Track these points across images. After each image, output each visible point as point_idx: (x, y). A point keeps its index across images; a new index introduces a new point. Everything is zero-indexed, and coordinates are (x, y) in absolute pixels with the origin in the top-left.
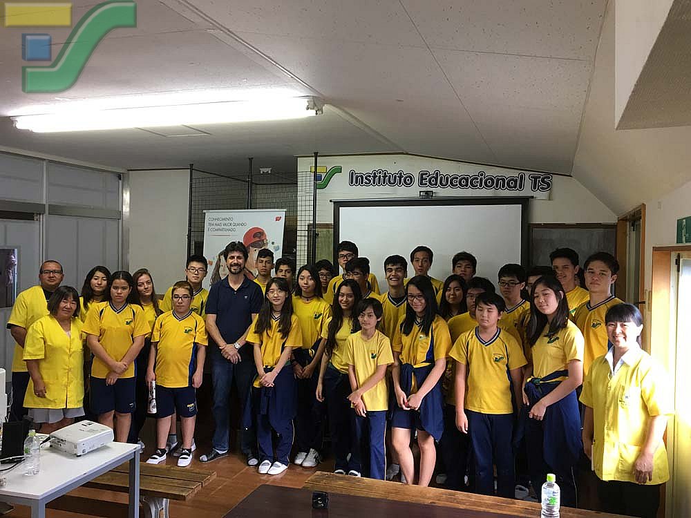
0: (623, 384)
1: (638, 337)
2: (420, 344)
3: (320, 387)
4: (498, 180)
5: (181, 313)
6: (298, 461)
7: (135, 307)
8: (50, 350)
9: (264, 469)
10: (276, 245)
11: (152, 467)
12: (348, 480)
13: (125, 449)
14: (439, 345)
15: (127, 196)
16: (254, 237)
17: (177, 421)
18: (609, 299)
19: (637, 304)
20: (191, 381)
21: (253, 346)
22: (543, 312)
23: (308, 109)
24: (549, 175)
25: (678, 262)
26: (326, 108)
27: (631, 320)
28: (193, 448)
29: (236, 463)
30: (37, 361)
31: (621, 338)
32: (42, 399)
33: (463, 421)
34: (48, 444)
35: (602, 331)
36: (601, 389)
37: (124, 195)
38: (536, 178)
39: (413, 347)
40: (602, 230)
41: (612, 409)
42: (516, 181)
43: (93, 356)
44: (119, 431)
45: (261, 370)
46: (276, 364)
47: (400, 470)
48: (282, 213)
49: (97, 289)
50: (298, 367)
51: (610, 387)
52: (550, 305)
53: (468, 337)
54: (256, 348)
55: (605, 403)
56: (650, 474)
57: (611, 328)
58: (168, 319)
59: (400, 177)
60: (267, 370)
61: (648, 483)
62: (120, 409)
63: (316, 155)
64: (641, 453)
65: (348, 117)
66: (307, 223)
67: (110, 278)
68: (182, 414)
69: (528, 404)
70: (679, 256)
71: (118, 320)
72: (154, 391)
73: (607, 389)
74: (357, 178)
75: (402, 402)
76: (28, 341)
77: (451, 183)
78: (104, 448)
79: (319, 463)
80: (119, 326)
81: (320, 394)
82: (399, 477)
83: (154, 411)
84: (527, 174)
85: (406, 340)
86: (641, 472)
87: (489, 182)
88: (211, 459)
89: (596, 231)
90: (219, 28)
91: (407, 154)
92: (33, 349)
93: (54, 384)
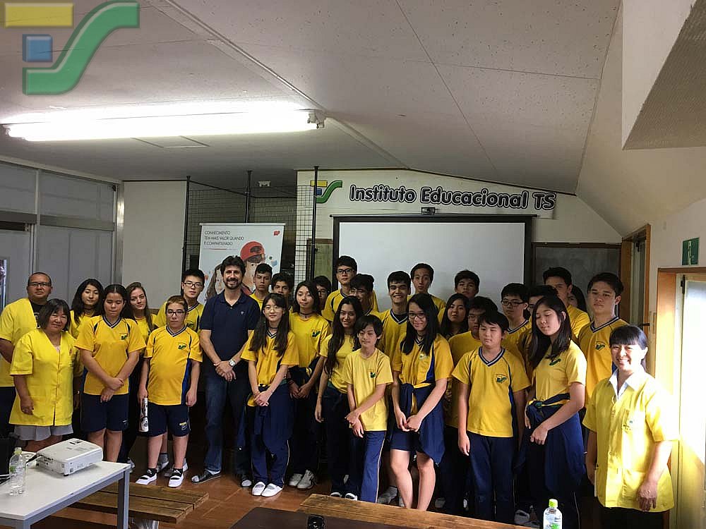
0: (627, 408)
1: (642, 360)
2: (420, 363)
3: (319, 408)
4: (501, 198)
5: (175, 328)
6: (293, 483)
7: (130, 321)
8: (38, 365)
9: (258, 491)
10: (273, 260)
11: (141, 487)
12: (345, 503)
13: (115, 469)
15: (121, 208)
16: (252, 250)
17: (168, 439)
18: (613, 320)
19: (641, 326)
20: (184, 398)
21: (248, 363)
22: (544, 333)
23: (309, 122)
24: (553, 193)
25: (683, 284)
26: (328, 121)
27: (636, 342)
28: (185, 468)
29: (230, 484)
30: (25, 377)
31: (625, 361)
32: (30, 416)
33: (465, 443)
34: (34, 462)
35: (606, 353)
36: (604, 413)
37: (119, 206)
38: (539, 197)
39: (413, 367)
40: (605, 251)
41: (616, 433)
42: (519, 199)
44: (109, 453)
45: (255, 389)
46: (271, 383)
47: (398, 492)
48: (280, 228)
49: (89, 303)
50: (294, 386)
51: (615, 411)
52: (553, 326)
53: (471, 357)
54: (251, 366)
55: (609, 428)
56: (654, 501)
57: (615, 351)
58: (162, 335)
59: (402, 193)
60: (262, 389)
61: (652, 510)
62: (111, 426)
63: (316, 169)
64: (645, 480)
65: (350, 132)
66: (306, 238)
69: (530, 428)
70: (684, 278)
71: (113, 335)
72: (146, 408)
73: (611, 414)
74: (358, 192)
75: (401, 423)
76: (16, 355)
77: (454, 199)
78: (92, 467)
79: (314, 484)
80: (114, 341)
81: (320, 415)
82: (396, 501)
83: (146, 429)
84: (531, 192)
85: (406, 359)
86: (645, 499)
87: (492, 200)
88: (203, 480)
89: (599, 251)
90: (219, 39)
91: (409, 169)
92: (21, 363)
93: (41, 400)
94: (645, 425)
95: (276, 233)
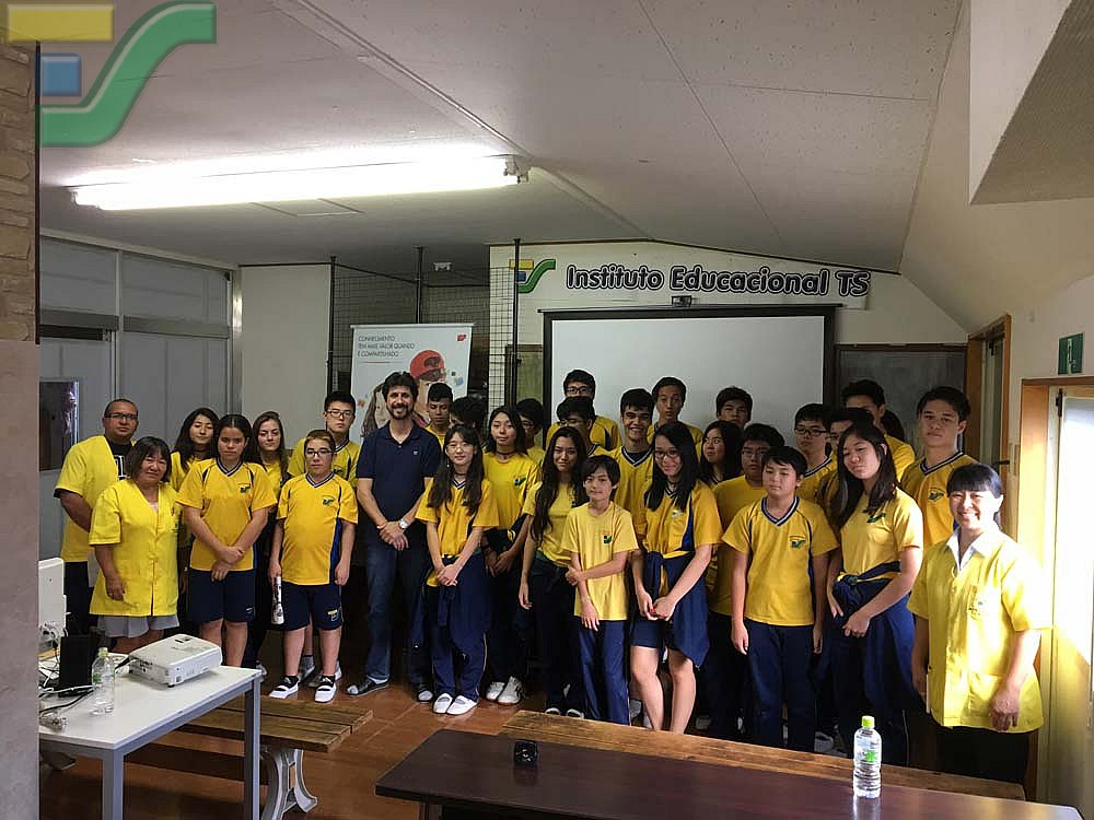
0: (974, 583)
1: (996, 514)
2: (673, 523)
3: (524, 590)
4: (789, 280)
5: (317, 477)
6: (492, 695)
7: (254, 467)
8: (127, 530)
9: (442, 706)
10: (457, 376)
11: (278, 703)
13: (238, 676)
14: (702, 525)
15: (238, 305)
16: (426, 365)
17: (314, 634)
18: (955, 456)
19: (996, 464)
20: (333, 575)
21: (425, 526)
22: (857, 475)
23: (506, 174)
24: (865, 272)
25: (1059, 403)
26: (534, 173)
27: (987, 487)
28: (338, 675)
29: (402, 698)
30: (110, 546)
31: (971, 515)
32: (119, 603)
33: (742, 636)
34: (126, 669)
36: (940, 591)
37: (234, 302)
38: (845, 277)
39: (662, 528)
40: (943, 355)
41: (958, 620)
42: (816, 282)
43: (193, 538)
44: (230, 651)
45: (438, 561)
46: (459, 552)
47: (643, 708)
48: (467, 330)
49: (199, 441)
51: (955, 588)
52: (869, 466)
53: (750, 513)
54: (431, 529)
55: (948, 615)
56: (1014, 716)
57: (957, 500)
58: (300, 485)
59: (643, 275)
60: (447, 561)
61: (1012, 730)
62: (232, 617)
63: (517, 243)
64: (1002, 686)
65: (564, 186)
66: (504, 344)
67: (218, 425)
68: (322, 625)
69: (842, 614)
70: (1061, 393)
71: (229, 486)
72: (280, 592)
73: (950, 591)
74: (578, 276)
75: (646, 609)
76: (97, 517)
77: (719, 283)
78: (208, 675)
79: (522, 697)
80: (230, 495)
81: (526, 598)
82: (640, 720)
83: (281, 620)
84: (833, 270)
85: (653, 517)
86: (1001, 714)
87: (776, 283)
88: (364, 691)
89: (935, 355)
90: (374, 54)
91: (653, 241)
92: (104, 528)
93: (133, 580)
94: (1001, 608)
95: (461, 338)
